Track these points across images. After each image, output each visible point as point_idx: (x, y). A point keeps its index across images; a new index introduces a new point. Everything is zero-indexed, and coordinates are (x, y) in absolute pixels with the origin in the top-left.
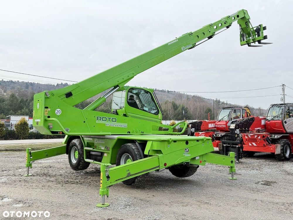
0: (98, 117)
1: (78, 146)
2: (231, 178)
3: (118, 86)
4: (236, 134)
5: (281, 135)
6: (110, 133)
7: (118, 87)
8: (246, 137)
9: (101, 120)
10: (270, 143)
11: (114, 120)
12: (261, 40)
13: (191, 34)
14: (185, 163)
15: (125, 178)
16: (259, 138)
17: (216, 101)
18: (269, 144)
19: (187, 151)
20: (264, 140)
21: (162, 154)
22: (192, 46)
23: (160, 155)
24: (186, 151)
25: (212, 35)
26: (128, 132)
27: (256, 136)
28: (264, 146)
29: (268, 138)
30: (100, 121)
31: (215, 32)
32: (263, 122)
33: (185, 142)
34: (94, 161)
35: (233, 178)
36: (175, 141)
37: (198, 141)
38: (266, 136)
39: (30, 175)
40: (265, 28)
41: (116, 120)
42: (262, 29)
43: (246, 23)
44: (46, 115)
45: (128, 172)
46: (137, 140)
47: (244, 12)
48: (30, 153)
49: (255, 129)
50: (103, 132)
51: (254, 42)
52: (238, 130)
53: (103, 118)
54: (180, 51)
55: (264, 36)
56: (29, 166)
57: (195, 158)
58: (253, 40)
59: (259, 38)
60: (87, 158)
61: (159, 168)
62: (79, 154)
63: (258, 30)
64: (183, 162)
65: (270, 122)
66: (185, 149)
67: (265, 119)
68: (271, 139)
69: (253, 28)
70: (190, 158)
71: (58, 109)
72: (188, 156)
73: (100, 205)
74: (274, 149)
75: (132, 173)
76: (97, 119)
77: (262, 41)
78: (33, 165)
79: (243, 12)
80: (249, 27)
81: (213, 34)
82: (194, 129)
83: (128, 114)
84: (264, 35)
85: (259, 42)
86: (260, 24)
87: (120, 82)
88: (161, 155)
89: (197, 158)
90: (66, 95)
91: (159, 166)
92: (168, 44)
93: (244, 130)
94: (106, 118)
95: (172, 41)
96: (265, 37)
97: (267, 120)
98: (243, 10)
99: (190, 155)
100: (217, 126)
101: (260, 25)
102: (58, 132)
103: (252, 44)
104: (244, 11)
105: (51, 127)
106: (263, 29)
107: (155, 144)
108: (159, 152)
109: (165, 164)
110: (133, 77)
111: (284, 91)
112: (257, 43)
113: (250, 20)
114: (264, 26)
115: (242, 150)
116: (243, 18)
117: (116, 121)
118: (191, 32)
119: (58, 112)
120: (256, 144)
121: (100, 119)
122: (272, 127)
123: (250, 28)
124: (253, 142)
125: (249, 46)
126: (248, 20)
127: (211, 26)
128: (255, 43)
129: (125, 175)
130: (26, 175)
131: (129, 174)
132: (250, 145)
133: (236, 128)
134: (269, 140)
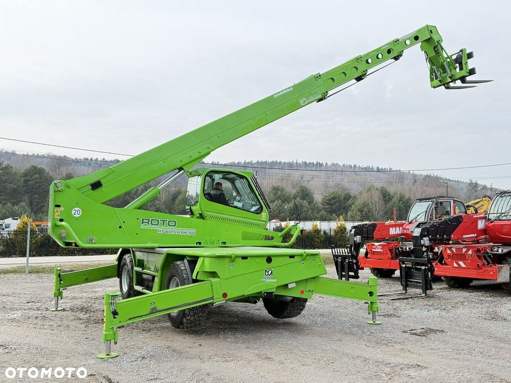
0: (143, 219)
1: (129, 265)
3: (182, 169)
4: (422, 246)
7: (183, 171)
8: (449, 252)
9: (149, 224)
10: (491, 262)
11: (172, 223)
12: (465, 77)
13: (319, 77)
14: (264, 293)
15: (147, 315)
16: (470, 252)
17: (471, 184)
18: (489, 263)
19: (269, 273)
20: (478, 256)
21: (219, 277)
22: (320, 96)
23: (214, 280)
24: (267, 274)
25: (362, 76)
26: (197, 243)
27: (464, 250)
28: (478, 267)
29: (487, 253)
30: (148, 226)
31: (366, 70)
32: (481, 225)
33: (266, 258)
34: (143, 289)
35: (374, 322)
36: (244, 258)
37: (292, 257)
38: (482, 249)
39: (59, 309)
40: (470, 56)
41: (175, 224)
42: (464, 57)
43: (435, 48)
44: (57, 217)
45: (153, 306)
46: (188, 256)
47: (431, 30)
48: (59, 276)
49: (464, 236)
50: (153, 243)
51: (454, 81)
52: (426, 239)
53: (152, 220)
54: (297, 107)
55: (471, 70)
56: (59, 295)
57: (287, 285)
58: (450, 77)
59: (464, 73)
60: (138, 284)
61: (212, 301)
63: (461, 59)
64: (261, 292)
65: (493, 224)
66: (266, 271)
67: (484, 218)
68: (493, 254)
69: (449, 57)
70: (276, 285)
71: (78, 207)
72: (272, 282)
73: (103, 355)
74: (495, 274)
75: (159, 308)
76: (143, 222)
77: (468, 79)
78: (64, 294)
79: (428, 30)
81: (364, 73)
82: (360, 237)
83: (205, 213)
84: (470, 68)
85: (463, 79)
86: (460, 49)
87: (185, 162)
88: (217, 279)
89: (290, 286)
91: (212, 298)
92: (275, 96)
93: (439, 240)
94: (158, 221)
95: (282, 91)
96: (472, 72)
97: (489, 219)
98: (427, 26)
99: (275, 280)
100: (405, 231)
101: (461, 51)
102: (72, 243)
103: (452, 84)
105: (64, 235)
106: (466, 56)
107: (207, 261)
108: (214, 274)
109: (225, 295)
110: (209, 153)
112: (459, 82)
114: (468, 52)
115: (432, 274)
116: (429, 40)
117: (175, 226)
118: (319, 73)
119: (76, 213)
120: (465, 263)
122: (497, 233)
123: (443, 57)
124: (461, 260)
125: (447, 88)
126: (438, 42)
127: (359, 61)
128: (456, 83)
129: (148, 311)
130: (54, 309)
131: (155, 308)
132: (455, 265)
133: (422, 235)
134: (490, 257)
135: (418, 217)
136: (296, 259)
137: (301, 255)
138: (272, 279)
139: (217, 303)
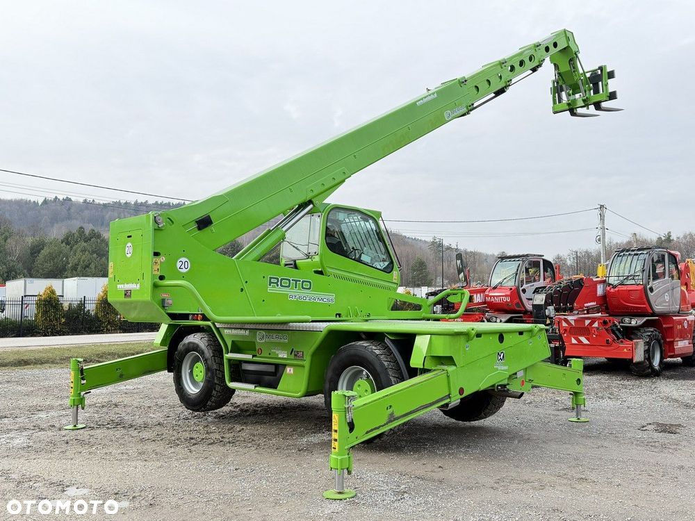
0: (271, 278)
1: (206, 351)
2: (575, 419)
3: (310, 202)
4: (547, 317)
5: (645, 319)
6: (310, 318)
7: (311, 206)
8: (564, 324)
10: (620, 337)
11: (306, 285)
12: (601, 102)
13: (463, 82)
14: (498, 386)
16: (596, 325)
17: (433, 243)
18: (618, 338)
19: (502, 357)
20: (607, 330)
21: (455, 365)
22: (465, 110)
23: (451, 369)
24: (499, 358)
25: (506, 87)
26: (337, 314)
27: (587, 322)
28: (608, 343)
29: (615, 325)
30: (277, 288)
31: (511, 80)
32: (600, 290)
33: (498, 336)
34: (255, 387)
35: (579, 419)
36: (479, 335)
37: (521, 333)
38: (610, 321)
39: (80, 426)
40: (611, 75)
41: (311, 286)
42: (605, 76)
43: (571, 60)
44: (156, 273)
45: (390, 411)
46: (387, 333)
48: (82, 371)
49: (586, 305)
50: (282, 315)
51: (586, 106)
52: (551, 308)
54: (440, 122)
55: (611, 93)
56: (79, 403)
57: (516, 374)
58: (584, 101)
59: (597, 98)
61: (448, 400)
62: (208, 369)
63: (597, 78)
64: (493, 386)
65: (616, 289)
66: (498, 354)
67: (604, 282)
68: (622, 327)
69: (584, 74)
70: (508, 374)
71: (185, 257)
72: (503, 370)
73: (331, 493)
74: (632, 350)
75: (397, 414)
76: (270, 283)
77: (604, 105)
78: (87, 402)
79: (566, 35)
80: (577, 70)
81: (508, 84)
83: (328, 271)
84: (611, 90)
85: (598, 106)
86: (600, 65)
87: (316, 192)
88: (453, 368)
89: (519, 375)
90: (196, 222)
91: (449, 396)
92: (417, 104)
93: (564, 308)
94: (289, 280)
95: (426, 98)
96: (612, 96)
97: (610, 285)
98: (565, 31)
99: (506, 368)
101: (601, 68)
103: (579, 111)
104: (569, 35)
105: (170, 302)
106: (607, 76)
107: (439, 341)
108: (449, 360)
109: (461, 391)
110: (344, 181)
111: (604, 220)
112: (592, 107)
113: (579, 55)
114: (609, 70)
115: (563, 353)
116: (566, 50)
117: (309, 289)
118: (464, 77)
119: (183, 267)
120: (588, 339)
121: (277, 283)
122: (622, 301)
123: (578, 73)
124: (581, 335)
125: (573, 113)
126: (576, 54)
127: (503, 66)
128: (588, 109)
130: (71, 427)
131: (392, 415)
132: (574, 341)
133: (547, 304)
134: (618, 330)
135: (505, 281)
136: (525, 336)
137: (530, 331)
138: (505, 365)
139: (452, 404)
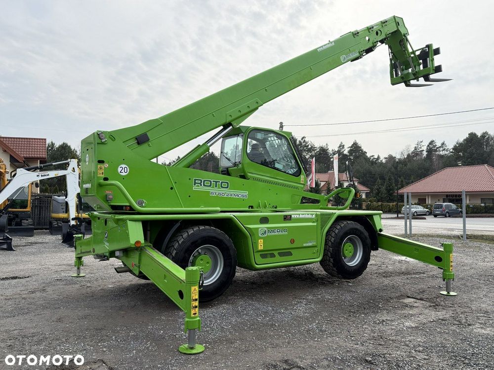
0: (195, 180)
11: (225, 185)
26: (249, 207)
30: (200, 187)
41: (228, 184)
43: (401, 42)
50: (205, 207)
53: (204, 181)
69: (414, 52)
76: (195, 183)
83: (248, 175)
90: (136, 139)
94: (211, 182)
105: (111, 197)
106: (433, 52)
119: (123, 171)
126: (405, 36)
